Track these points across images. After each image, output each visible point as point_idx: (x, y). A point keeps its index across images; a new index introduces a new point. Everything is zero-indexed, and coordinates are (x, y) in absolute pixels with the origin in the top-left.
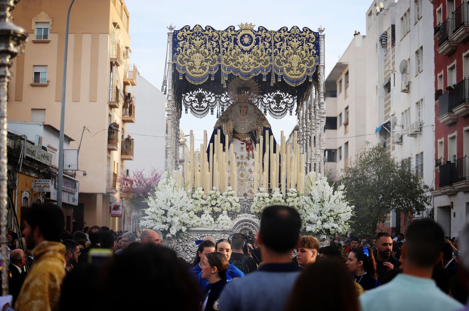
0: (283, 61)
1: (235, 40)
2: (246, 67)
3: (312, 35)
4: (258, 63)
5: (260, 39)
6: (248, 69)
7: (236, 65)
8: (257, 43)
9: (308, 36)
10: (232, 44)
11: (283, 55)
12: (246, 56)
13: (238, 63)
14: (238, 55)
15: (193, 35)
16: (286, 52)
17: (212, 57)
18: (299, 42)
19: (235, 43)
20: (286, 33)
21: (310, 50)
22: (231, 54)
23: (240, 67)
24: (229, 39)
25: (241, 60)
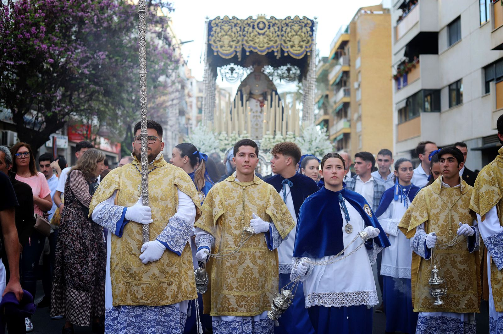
0: (288, 40)
1: (253, 26)
2: (261, 45)
3: (309, 22)
4: (270, 42)
5: (271, 25)
6: (263, 47)
7: (254, 44)
8: (269, 28)
9: (306, 22)
10: (251, 29)
11: (288, 36)
12: (261, 37)
13: (256, 42)
14: (256, 36)
15: (223, 22)
16: (290, 34)
17: (237, 38)
18: (300, 27)
19: (253, 28)
20: (290, 21)
21: (307, 32)
22: (250, 36)
23: (257, 45)
24: (249, 25)
25: (257, 41)
